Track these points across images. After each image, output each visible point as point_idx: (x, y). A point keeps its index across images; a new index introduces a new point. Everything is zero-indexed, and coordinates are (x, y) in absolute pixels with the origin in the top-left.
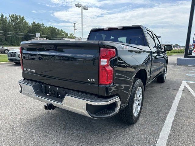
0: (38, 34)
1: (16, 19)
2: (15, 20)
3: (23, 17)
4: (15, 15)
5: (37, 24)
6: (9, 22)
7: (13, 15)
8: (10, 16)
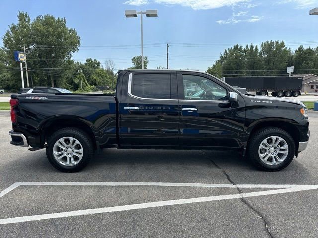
0: (290, 68)
1: (271, 48)
2: (270, 50)
3: (283, 43)
4: (270, 42)
5: (307, 50)
6: (261, 53)
7: (268, 42)
8: (262, 46)
